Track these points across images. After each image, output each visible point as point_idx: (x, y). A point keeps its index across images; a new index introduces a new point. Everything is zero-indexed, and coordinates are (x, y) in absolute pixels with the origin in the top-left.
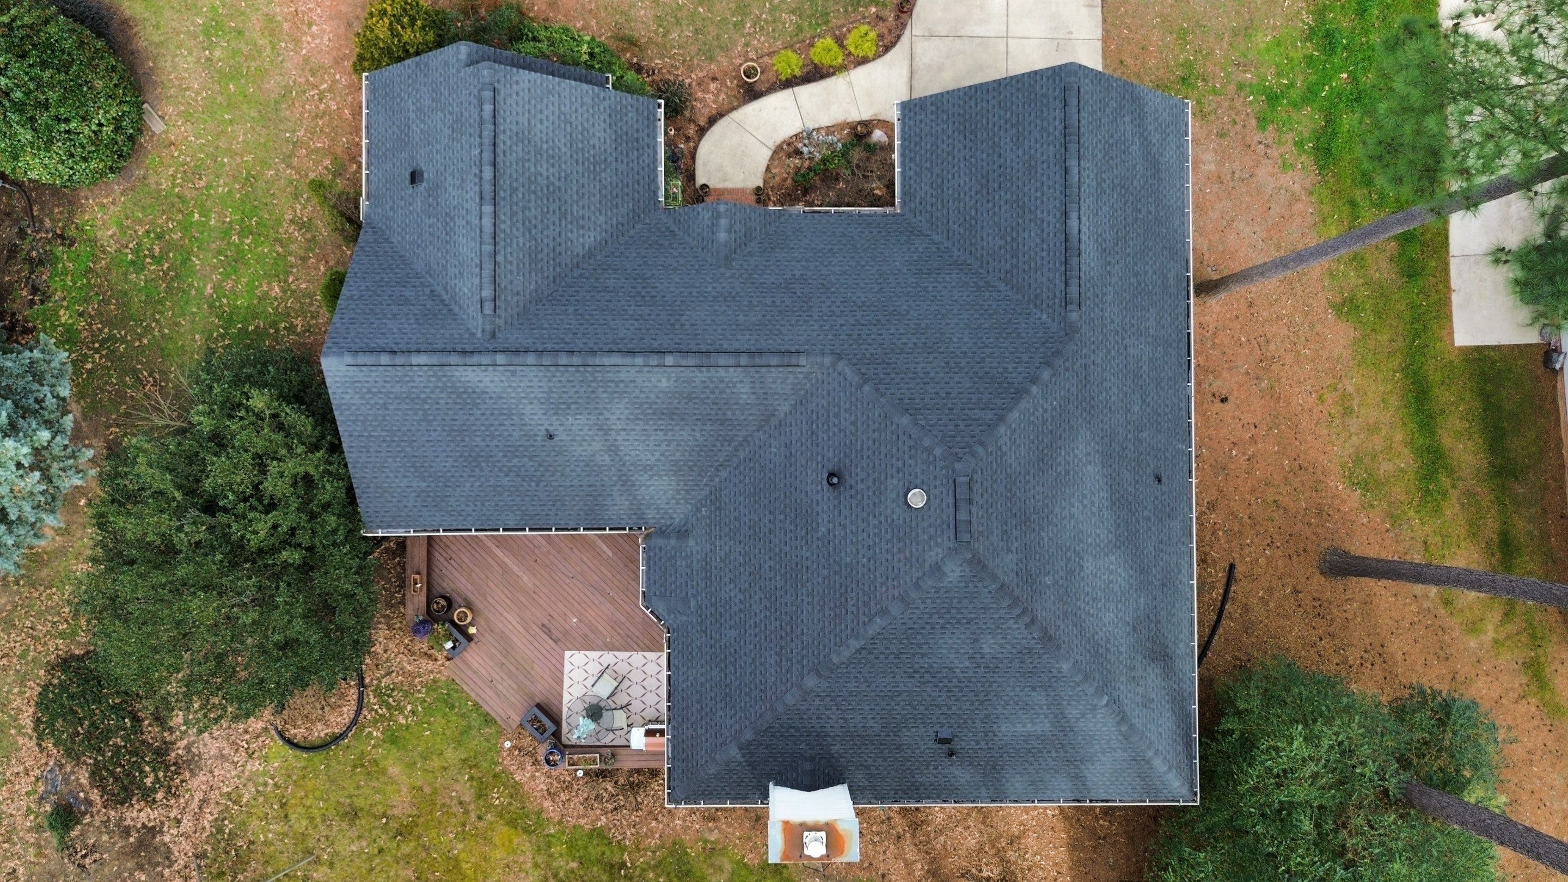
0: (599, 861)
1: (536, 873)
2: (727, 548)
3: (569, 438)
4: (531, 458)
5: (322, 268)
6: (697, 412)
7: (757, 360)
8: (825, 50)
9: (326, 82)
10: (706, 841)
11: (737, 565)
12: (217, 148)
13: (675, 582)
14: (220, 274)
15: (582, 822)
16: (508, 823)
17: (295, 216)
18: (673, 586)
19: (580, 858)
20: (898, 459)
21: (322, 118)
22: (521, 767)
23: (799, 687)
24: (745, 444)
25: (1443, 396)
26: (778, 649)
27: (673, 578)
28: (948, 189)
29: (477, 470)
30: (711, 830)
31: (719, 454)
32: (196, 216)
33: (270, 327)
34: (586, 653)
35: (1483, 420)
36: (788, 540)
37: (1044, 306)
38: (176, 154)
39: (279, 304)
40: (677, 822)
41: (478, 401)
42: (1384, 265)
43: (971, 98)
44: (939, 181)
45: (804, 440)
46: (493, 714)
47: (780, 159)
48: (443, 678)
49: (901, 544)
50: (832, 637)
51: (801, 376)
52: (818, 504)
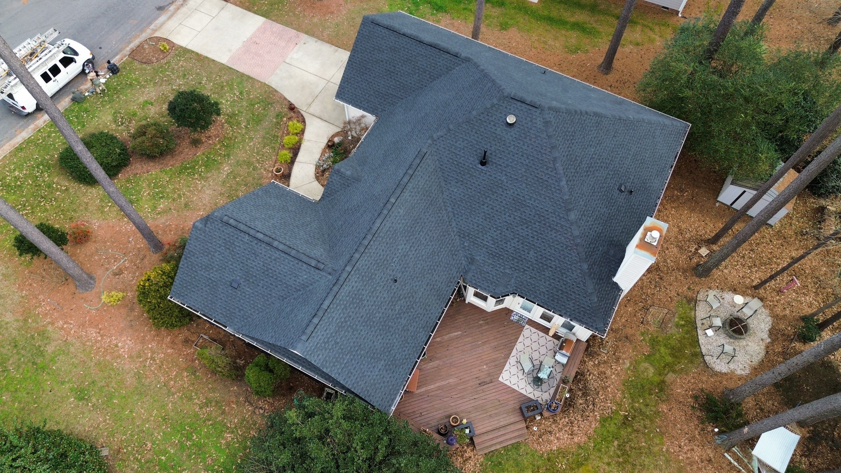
0: (619, 429)
1: (613, 466)
2: (490, 238)
3: (401, 273)
4: (400, 300)
5: (234, 406)
6: (421, 210)
7: (413, 167)
8: (290, 140)
9: (148, 353)
10: (629, 369)
11: (500, 235)
12: (138, 426)
13: (493, 276)
14: (201, 462)
15: (593, 426)
16: (578, 468)
17: (199, 405)
18: (495, 278)
19: (613, 437)
20: (490, 124)
21: (163, 365)
22: (550, 442)
23: (572, 224)
24: (446, 204)
25: (554, 14)
26: (550, 229)
27: (491, 276)
28: (382, 90)
29: (391, 329)
30: (624, 363)
31: (444, 218)
32: (163, 458)
33: (245, 450)
34: (504, 370)
35: (570, 6)
36: (500, 200)
37: (453, 67)
38: (125, 451)
39: (237, 438)
40: (613, 377)
41: (360, 297)
42: (494, 10)
43: (352, 64)
44: (377, 93)
45: (459, 171)
46: (514, 441)
47: (322, 179)
48: (482, 460)
49: (528, 138)
50: (555, 194)
51: (430, 157)
52: (491, 176)
